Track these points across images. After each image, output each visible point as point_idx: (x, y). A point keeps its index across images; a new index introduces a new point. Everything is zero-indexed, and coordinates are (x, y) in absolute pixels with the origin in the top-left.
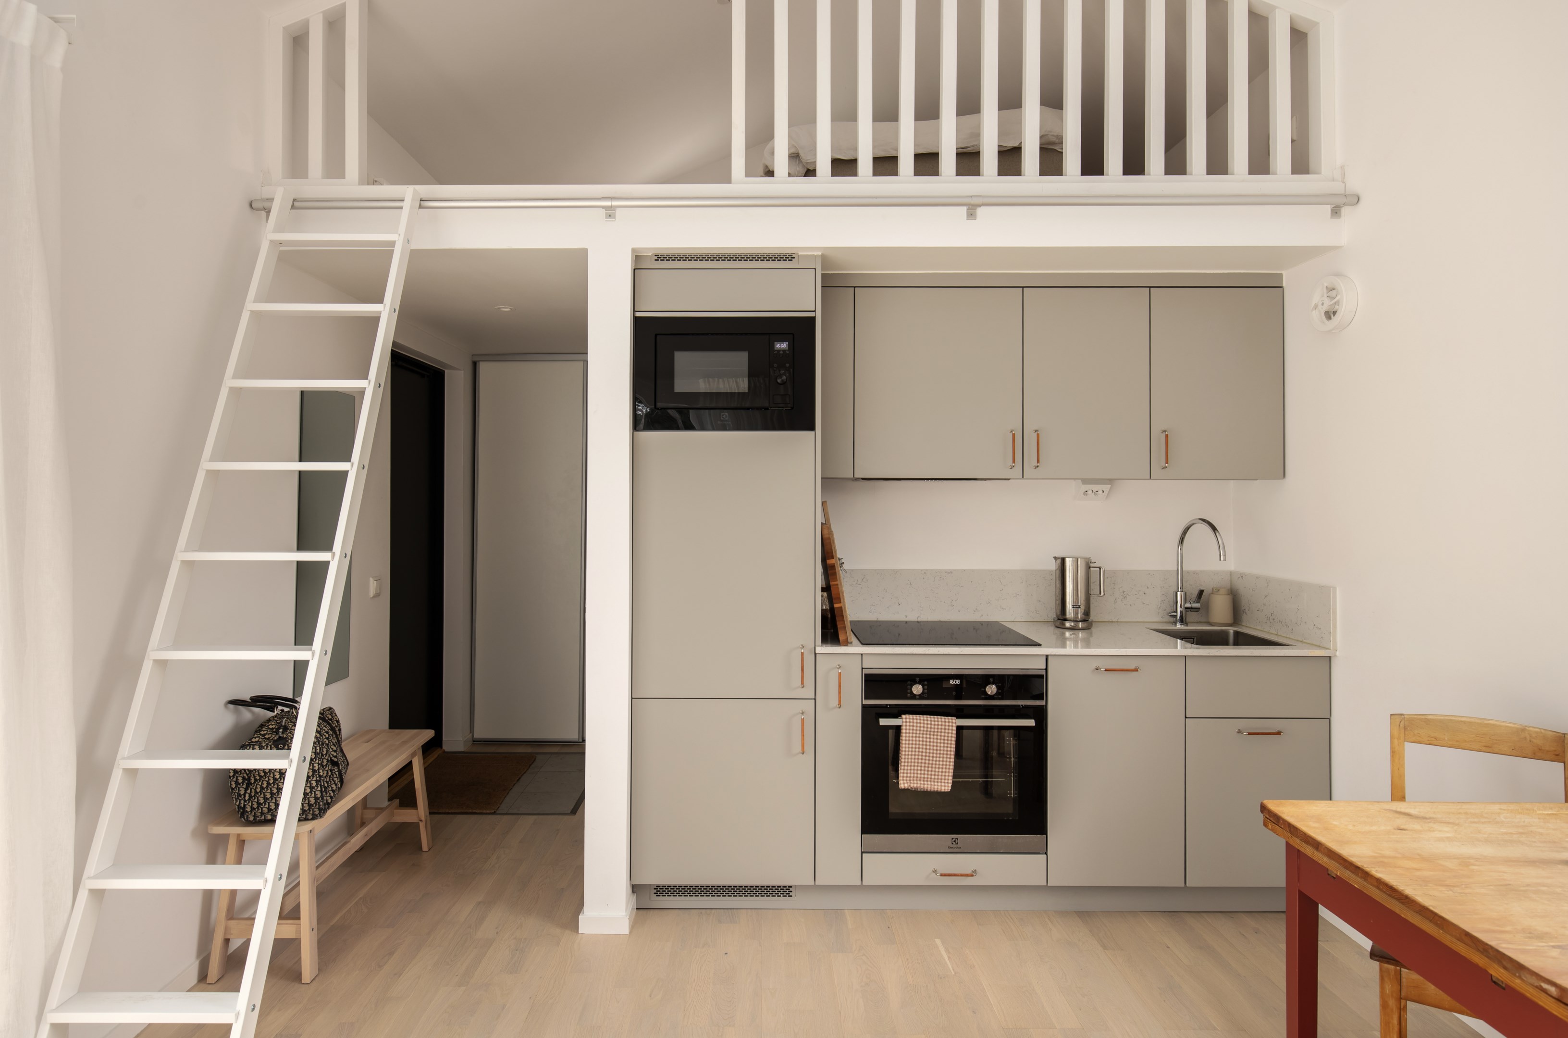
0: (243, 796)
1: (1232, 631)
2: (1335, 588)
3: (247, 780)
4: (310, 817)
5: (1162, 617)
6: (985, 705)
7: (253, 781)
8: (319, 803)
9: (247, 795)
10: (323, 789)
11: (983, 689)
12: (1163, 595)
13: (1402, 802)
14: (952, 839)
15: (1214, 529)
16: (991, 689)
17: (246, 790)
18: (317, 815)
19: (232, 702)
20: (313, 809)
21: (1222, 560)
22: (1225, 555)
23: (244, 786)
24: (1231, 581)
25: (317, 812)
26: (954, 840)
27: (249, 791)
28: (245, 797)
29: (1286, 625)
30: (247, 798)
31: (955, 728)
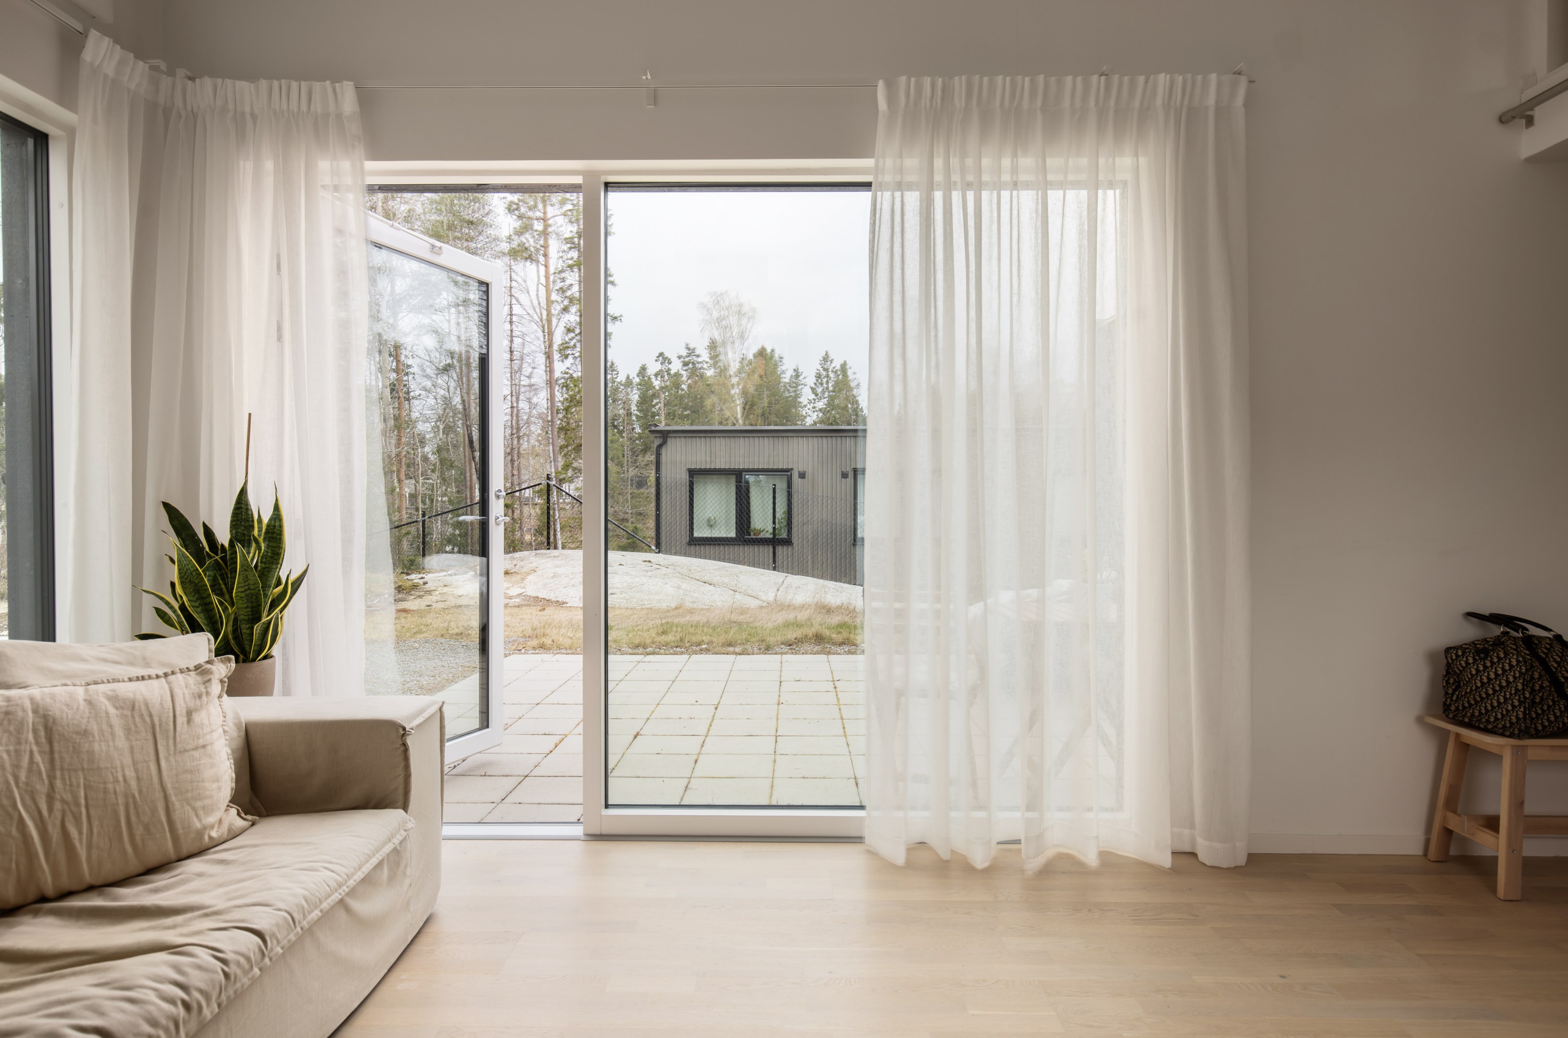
0: (1450, 696)
3: (1457, 682)
4: (1508, 733)
7: (1462, 685)
8: (1520, 724)
9: (1455, 696)
10: (1527, 712)
17: (1454, 691)
18: (1515, 734)
19: (1470, 615)
20: (1514, 728)
23: (1454, 687)
25: (1516, 732)
27: (1457, 693)
28: (1452, 696)
30: (1454, 698)
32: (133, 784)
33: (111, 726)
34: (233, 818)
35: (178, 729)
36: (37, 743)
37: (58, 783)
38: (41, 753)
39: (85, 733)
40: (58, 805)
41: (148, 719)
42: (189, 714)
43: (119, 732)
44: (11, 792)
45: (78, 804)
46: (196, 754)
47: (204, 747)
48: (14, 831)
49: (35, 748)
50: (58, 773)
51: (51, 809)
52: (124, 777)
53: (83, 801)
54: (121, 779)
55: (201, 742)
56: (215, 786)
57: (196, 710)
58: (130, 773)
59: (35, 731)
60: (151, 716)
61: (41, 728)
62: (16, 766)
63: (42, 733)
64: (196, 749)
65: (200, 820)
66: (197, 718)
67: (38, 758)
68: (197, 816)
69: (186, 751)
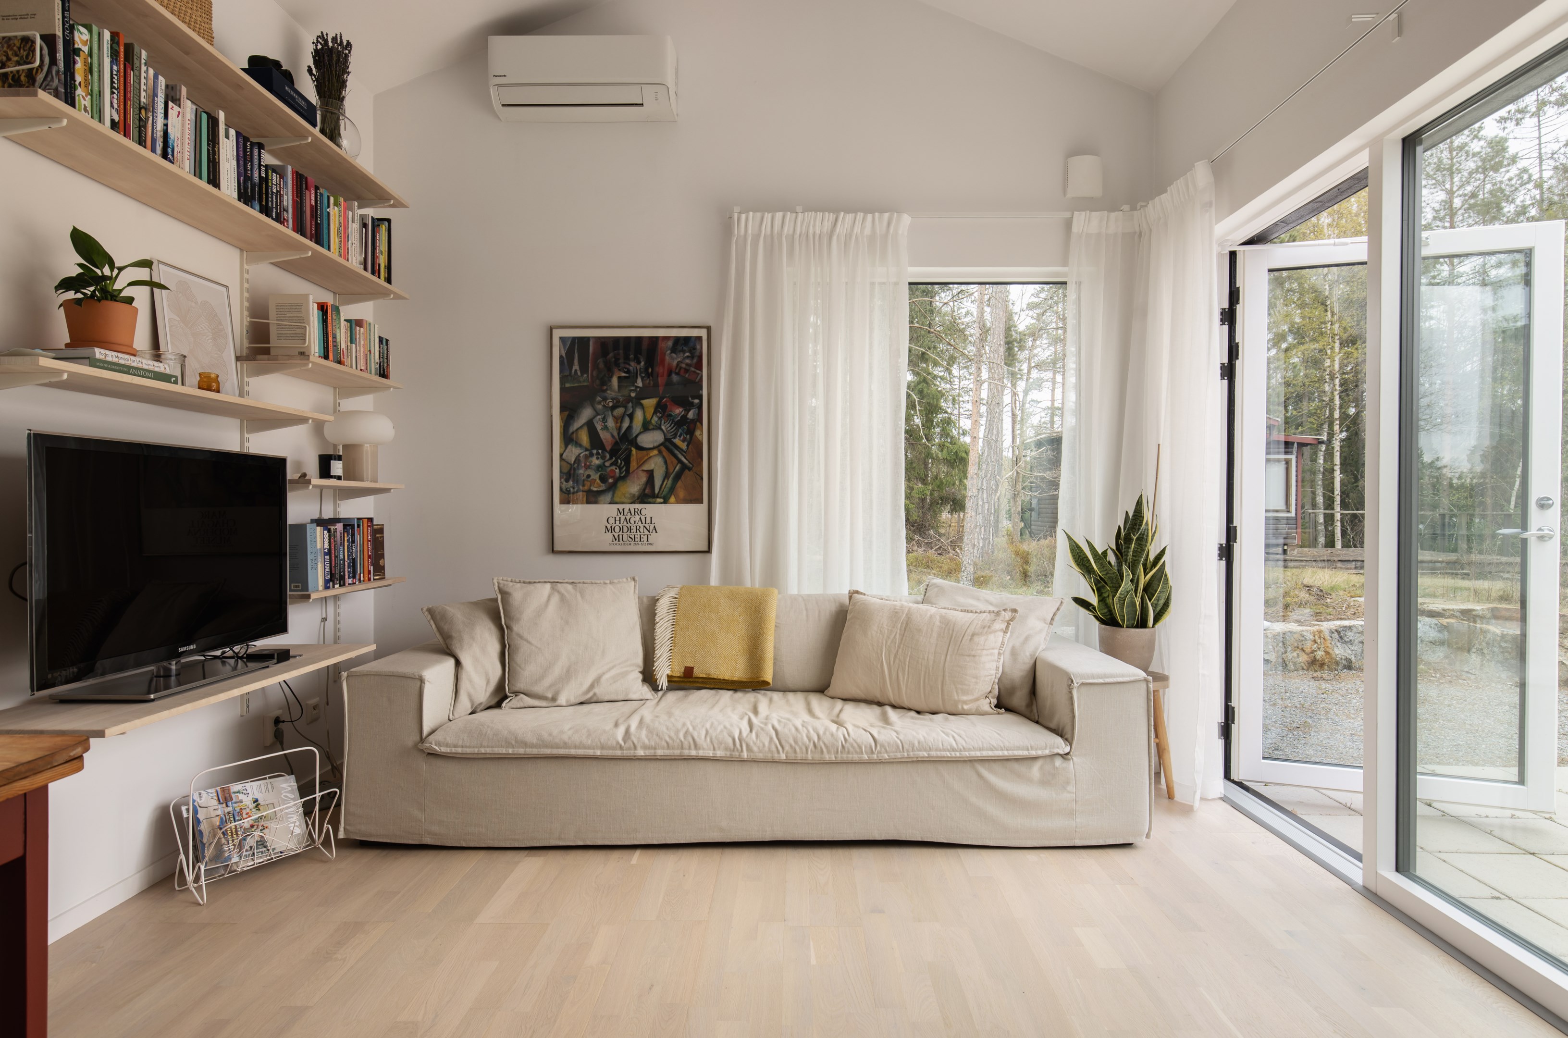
32: (931, 663)
33: (932, 630)
34: (986, 705)
35: (963, 642)
36: (900, 630)
37: (900, 650)
38: (900, 634)
39: (919, 631)
40: (897, 661)
41: (951, 632)
42: (973, 635)
43: (935, 635)
44: (882, 648)
45: (905, 664)
46: (968, 659)
47: (974, 656)
48: (879, 666)
49: (898, 631)
50: (902, 646)
51: (894, 662)
52: (928, 657)
53: (907, 663)
54: (926, 658)
55: (973, 653)
56: (974, 680)
57: (978, 634)
58: (931, 657)
59: (902, 623)
60: (953, 631)
61: (905, 622)
62: (888, 637)
63: (904, 626)
64: (969, 656)
65: (958, 696)
66: (976, 639)
67: (898, 635)
68: (957, 693)
69: (963, 655)
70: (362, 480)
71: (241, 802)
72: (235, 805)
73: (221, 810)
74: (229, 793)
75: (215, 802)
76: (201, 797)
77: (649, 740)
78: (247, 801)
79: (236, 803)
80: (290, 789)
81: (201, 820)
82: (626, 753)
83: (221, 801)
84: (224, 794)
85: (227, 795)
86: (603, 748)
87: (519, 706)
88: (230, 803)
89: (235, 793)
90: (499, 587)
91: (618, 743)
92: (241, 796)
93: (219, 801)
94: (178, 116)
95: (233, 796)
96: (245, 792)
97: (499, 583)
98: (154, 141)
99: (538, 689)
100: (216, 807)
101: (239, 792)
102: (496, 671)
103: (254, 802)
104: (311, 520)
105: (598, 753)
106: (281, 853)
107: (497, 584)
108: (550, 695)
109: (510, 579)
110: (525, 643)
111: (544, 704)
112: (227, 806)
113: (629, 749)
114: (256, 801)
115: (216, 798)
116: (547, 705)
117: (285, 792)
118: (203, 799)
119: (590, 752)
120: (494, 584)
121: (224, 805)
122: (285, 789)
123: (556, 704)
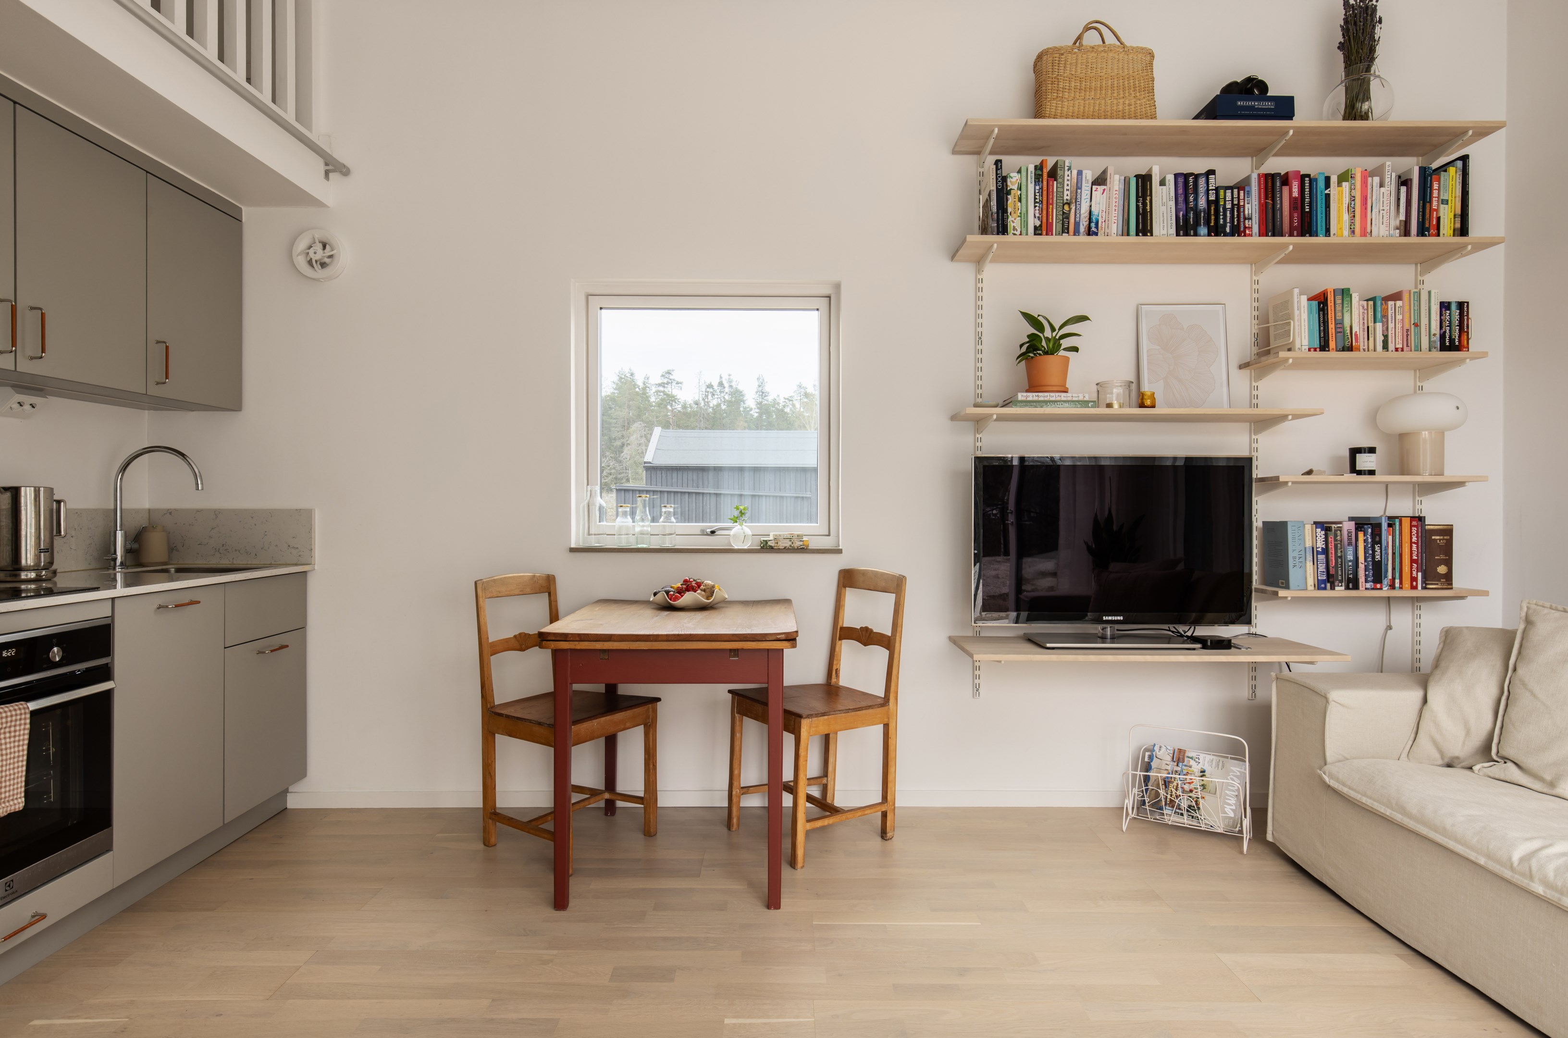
1: (173, 569)
2: (315, 510)
5: (90, 564)
6: (37, 680)
11: (45, 656)
12: (90, 537)
13: (558, 621)
14: (6, 883)
15: (183, 455)
16: (56, 653)
21: (200, 489)
22: (202, 484)
24: (149, 519)
26: (8, 884)
29: (247, 553)
31: (28, 716)
70: (1418, 474)
71: (1190, 767)
72: (1183, 767)
73: (1171, 766)
74: (1184, 756)
75: (1169, 758)
76: (1160, 750)
77: (1555, 876)
78: (1196, 768)
79: (1185, 766)
80: (1238, 774)
81: (1153, 768)
82: (1517, 879)
83: (1175, 760)
84: (1179, 755)
85: (1181, 757)
86: (1489, 856)
87: (1497, 776)
88: (1180, 764)
89: (1188, 757)
90: (1527, 613)
91: (1510, 859)
92: (1192, 763)
93: (1173, 759)
94: (1103, 194)
95: (1186, 759)
96: (1197, 760)
97: (1528, 608)
98: (1077, 224)
99: (1529, 762)
100: (1168, 763)
101: (1192, 758)
102: (1483, 722)
103: (1201, 772)
104: (1349, 517)
105: (1482, 861)
106: (1211, 826)
107: (1525, 609)
108: (1548, 777)
109: (1548, 604)
110: (1528, 694)
111: (1537, 786)
112: (1177, 765)
113: (1522, 874)
114: (1203, 772)
115: (1171, 755)
116: (1540, 789)
117: (1233, 775)
118: (1161, 752)
119: (1472, 855)
120: (1521, 608)
121: (1175, 764)
122: (1234, 772)
123: (1554, 792)
